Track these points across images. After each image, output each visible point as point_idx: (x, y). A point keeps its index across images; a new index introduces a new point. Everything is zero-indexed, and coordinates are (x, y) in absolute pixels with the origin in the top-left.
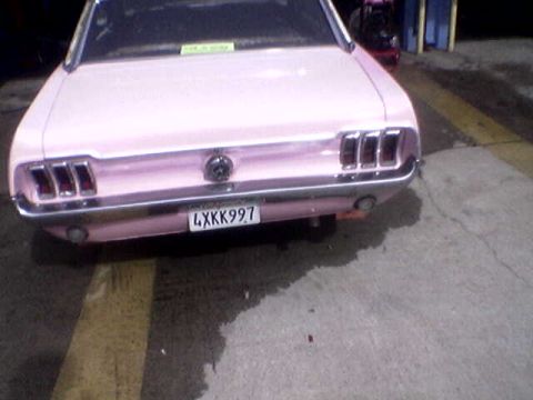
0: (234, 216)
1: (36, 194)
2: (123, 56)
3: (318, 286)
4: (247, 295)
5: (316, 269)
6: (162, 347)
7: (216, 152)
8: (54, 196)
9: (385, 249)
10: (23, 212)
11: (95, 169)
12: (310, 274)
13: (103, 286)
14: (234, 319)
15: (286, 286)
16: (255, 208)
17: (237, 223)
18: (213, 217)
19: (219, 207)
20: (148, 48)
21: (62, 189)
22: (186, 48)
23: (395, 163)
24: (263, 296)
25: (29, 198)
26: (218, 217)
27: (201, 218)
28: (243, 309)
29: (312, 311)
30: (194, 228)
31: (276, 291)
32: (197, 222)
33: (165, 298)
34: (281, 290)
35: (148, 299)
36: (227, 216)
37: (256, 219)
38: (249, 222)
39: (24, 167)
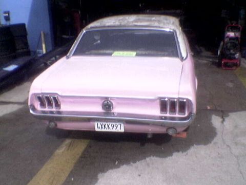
0: (113, 127)
1: (39, 106)
2: (90, 54)
3: (148, 165)
4: (117, 163)
5: (152, 157)
6: (73, 177)
7: (107, 98)
8: (45, 108)
9: (187, 154)
10: (31, 112)
11: (60, 99)
12: (148, 159)
13: (64, 148)
14: (106, 172)
15: (135, 162)
16: (122, 125)
17: (114, 130)
18: (105, 126)
19: (107, 122)
20: (102, 52)
21: (48, 105)
22: (116, 53)
23: (185, 114)
24: (123, 165)
25: (36, 107)
26: (106, 126)
27: (100, 125)
28: (112, 168)
29: (140, 175)
30: (97, 130)
31: (129, 163)
32: (98, 127)
33: (85, 157)
34: (132, 163)
35: (78, 157)
36: (110, 126)
37: (122, 130)
38: (119, 131)
39: (35, 94)
